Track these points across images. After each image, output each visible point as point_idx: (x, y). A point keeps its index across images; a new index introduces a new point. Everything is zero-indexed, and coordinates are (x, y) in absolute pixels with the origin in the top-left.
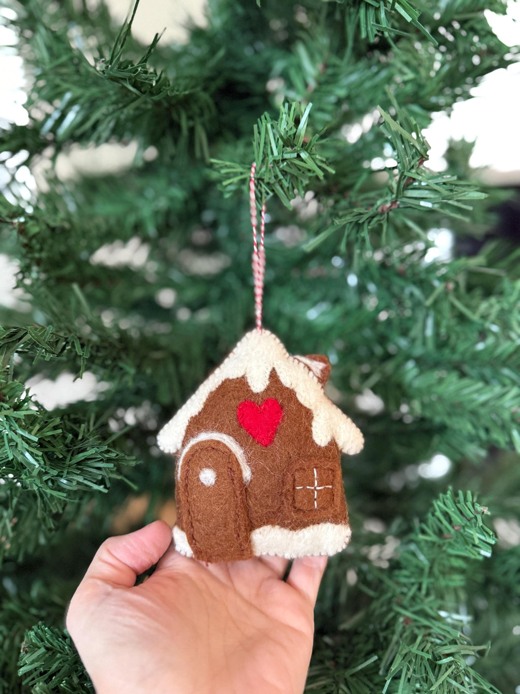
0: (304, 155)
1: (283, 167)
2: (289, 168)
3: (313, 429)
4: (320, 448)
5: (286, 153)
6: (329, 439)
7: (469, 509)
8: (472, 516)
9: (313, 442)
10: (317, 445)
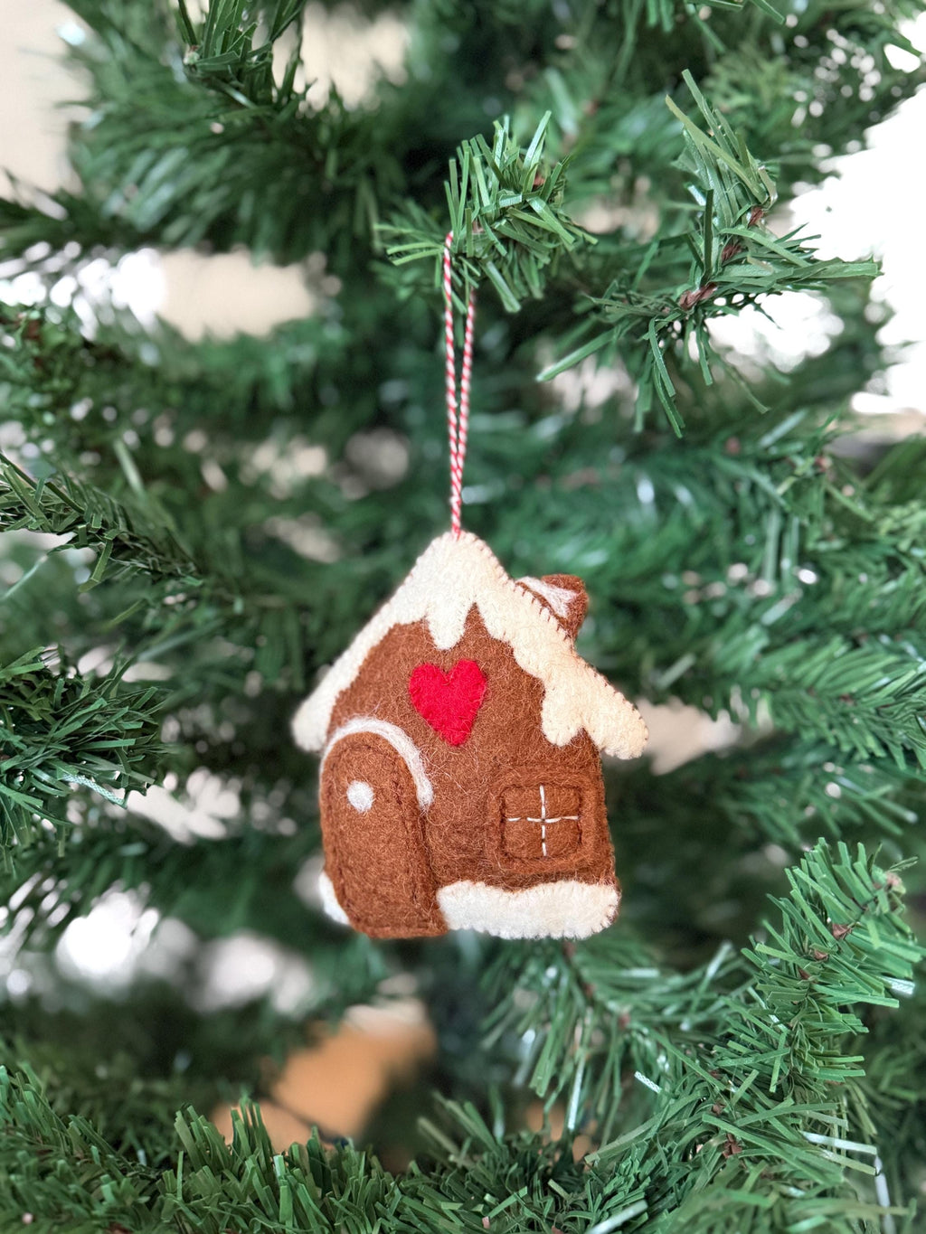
0: (538, 206)
1: (500, 226)
2: (512, 231)
3: (544, 714)
4: (555, 748)
5: (504, 198)
6: (573, 732)
7: (863, 882)
8: (868, 896)
9: (542, 737)
10: (549, 744)
